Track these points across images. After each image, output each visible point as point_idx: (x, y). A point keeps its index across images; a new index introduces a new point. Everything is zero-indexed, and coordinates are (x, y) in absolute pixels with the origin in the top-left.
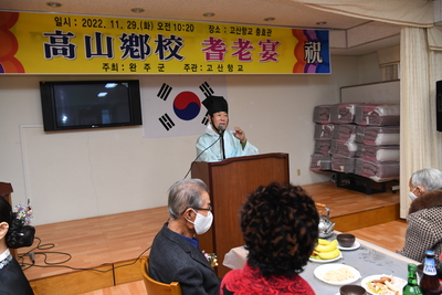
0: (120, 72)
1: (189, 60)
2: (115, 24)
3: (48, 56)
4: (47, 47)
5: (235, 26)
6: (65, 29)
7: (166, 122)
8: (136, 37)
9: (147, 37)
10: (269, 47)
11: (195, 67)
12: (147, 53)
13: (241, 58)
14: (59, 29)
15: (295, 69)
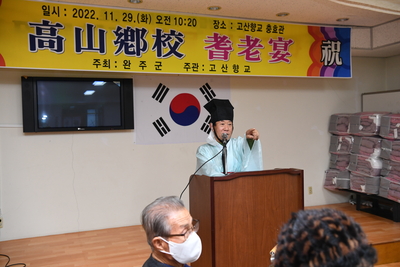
0: (112, 70)
1: (189, 58)
2: (109, 16)
3: (33, 48)
4: (32, 38)
5: (243, 21)
6: (53, 19)
7: (161, 127)
8: (132, 31)
9: (144, 31)
10: (281, 46)
11: (196, 66)
12: (144, 49)
13: (248, 58)
14: (46, 18)
15: (310, 72)
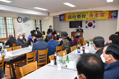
0: (77, 20)
1: (87, 18)
2: (76, 14)
3: (69, 19)
6: (70, 15)
7: (86, 27)
10: (102, 14)
12: (80, 17)
13: (96, 17)
15: (108, 18)
